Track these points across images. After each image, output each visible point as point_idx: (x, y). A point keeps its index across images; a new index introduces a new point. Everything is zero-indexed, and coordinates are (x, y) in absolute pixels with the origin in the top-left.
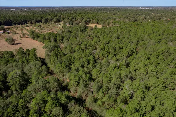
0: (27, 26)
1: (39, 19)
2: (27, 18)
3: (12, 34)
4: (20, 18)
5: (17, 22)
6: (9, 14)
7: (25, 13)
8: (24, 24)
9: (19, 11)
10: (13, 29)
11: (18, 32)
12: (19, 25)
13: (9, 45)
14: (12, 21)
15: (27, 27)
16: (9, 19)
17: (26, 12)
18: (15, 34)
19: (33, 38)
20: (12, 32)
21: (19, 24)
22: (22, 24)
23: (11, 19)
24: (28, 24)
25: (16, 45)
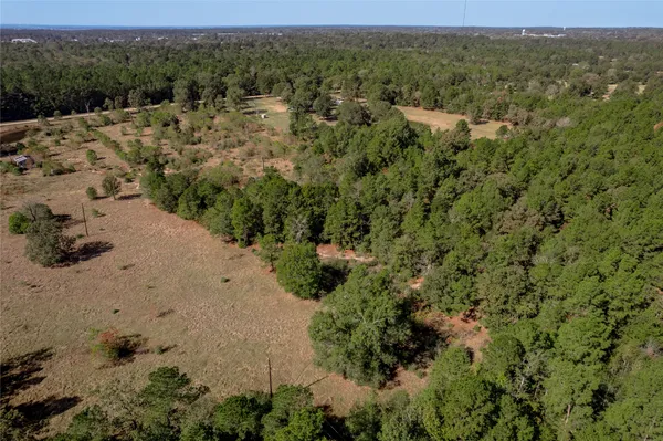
0: (108, 122)
1: (159, 85)
2: (102, 80)
3: (41, 172)
4: (68, 83)
5: (54, 100)
6: (8, 63)
7: (82, 55)
8: (92, 111)
9: (51, 45)
10: (38, 137)
11: (71, 161)
12: (69, 113)
13: (38, 267)
14: (33, 97)
15: (106, 124)
16: (18, 90)
17: (84, 51)
18: (59, 173)
19: (171, 205)
20: (37, 158)
21: (65, 112)
22: (79, 112)
23: (28, 88)
24: (107, 109)
25: (83, 265)
